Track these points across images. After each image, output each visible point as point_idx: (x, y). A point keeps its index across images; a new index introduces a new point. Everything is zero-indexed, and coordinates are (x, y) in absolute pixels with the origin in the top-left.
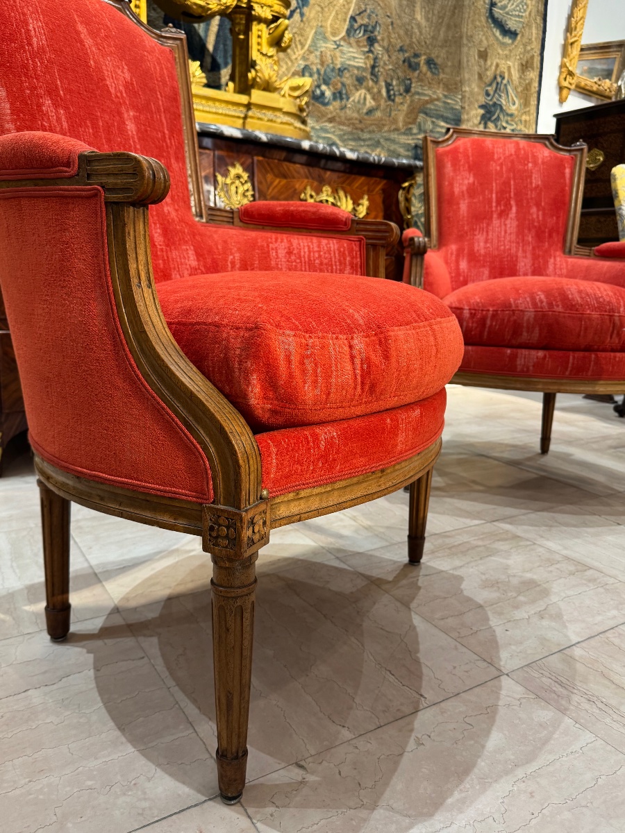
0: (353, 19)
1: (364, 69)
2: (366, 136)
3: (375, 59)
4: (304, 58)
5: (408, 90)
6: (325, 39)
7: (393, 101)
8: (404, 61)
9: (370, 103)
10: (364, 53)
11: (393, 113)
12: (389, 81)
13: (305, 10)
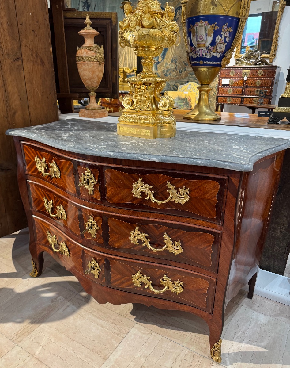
0: (172, 59)
1: (174, 68)
2: (174, 81)
3: (176, 66)
4: (164, 69)
5: (185, 70)
6: (168, 64)
7: (181, 73)
8: (184, 64)
9: (175, 74)
10: (174, 65)
11: (181, 76)
12: (180, 69)
13: (164, 60)
